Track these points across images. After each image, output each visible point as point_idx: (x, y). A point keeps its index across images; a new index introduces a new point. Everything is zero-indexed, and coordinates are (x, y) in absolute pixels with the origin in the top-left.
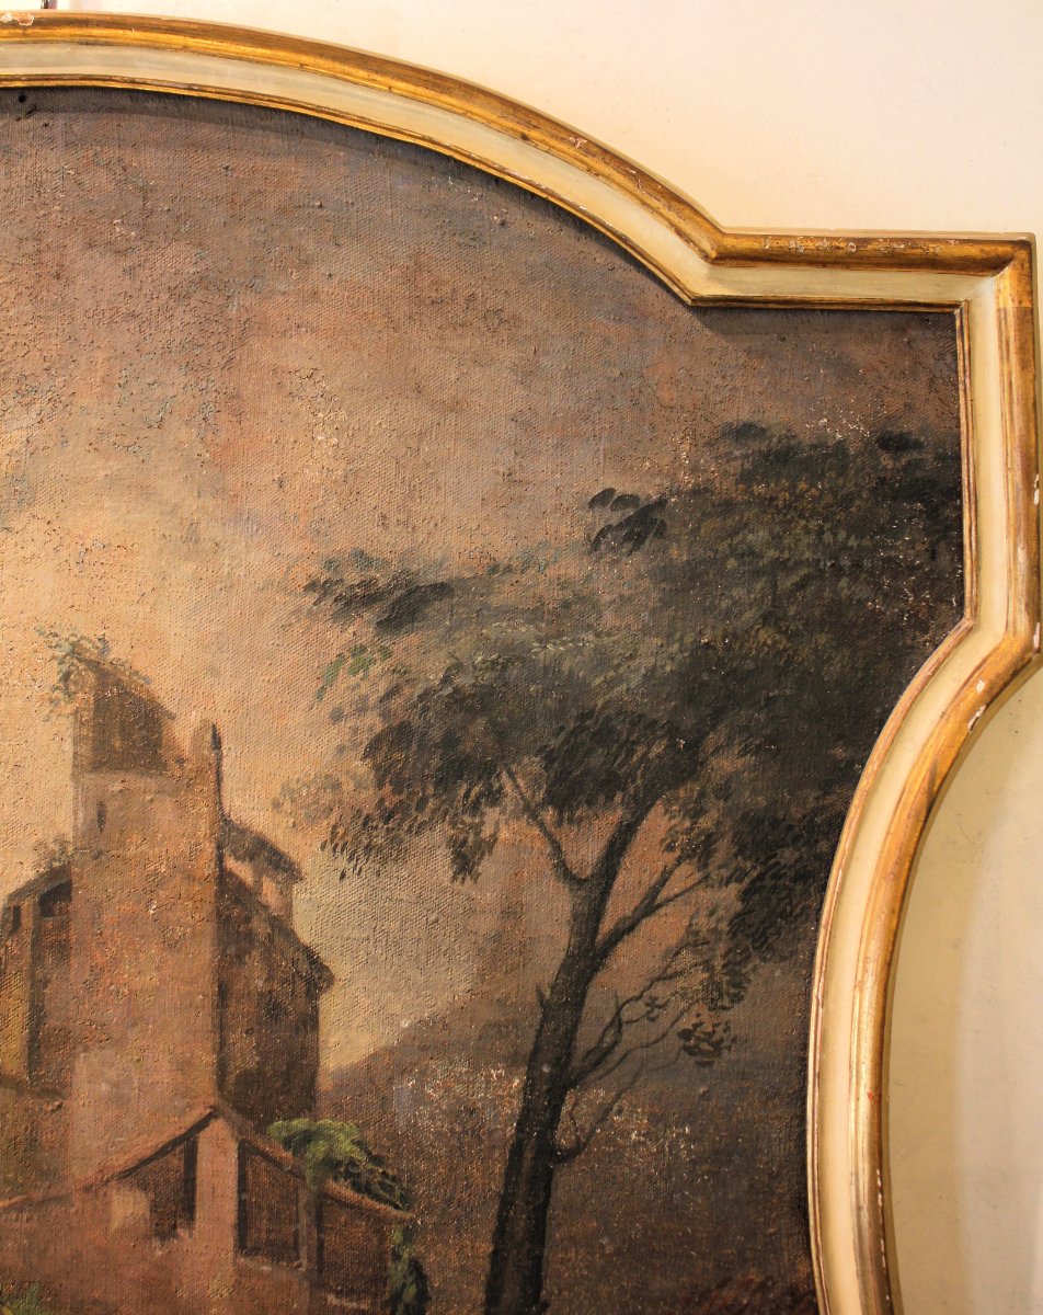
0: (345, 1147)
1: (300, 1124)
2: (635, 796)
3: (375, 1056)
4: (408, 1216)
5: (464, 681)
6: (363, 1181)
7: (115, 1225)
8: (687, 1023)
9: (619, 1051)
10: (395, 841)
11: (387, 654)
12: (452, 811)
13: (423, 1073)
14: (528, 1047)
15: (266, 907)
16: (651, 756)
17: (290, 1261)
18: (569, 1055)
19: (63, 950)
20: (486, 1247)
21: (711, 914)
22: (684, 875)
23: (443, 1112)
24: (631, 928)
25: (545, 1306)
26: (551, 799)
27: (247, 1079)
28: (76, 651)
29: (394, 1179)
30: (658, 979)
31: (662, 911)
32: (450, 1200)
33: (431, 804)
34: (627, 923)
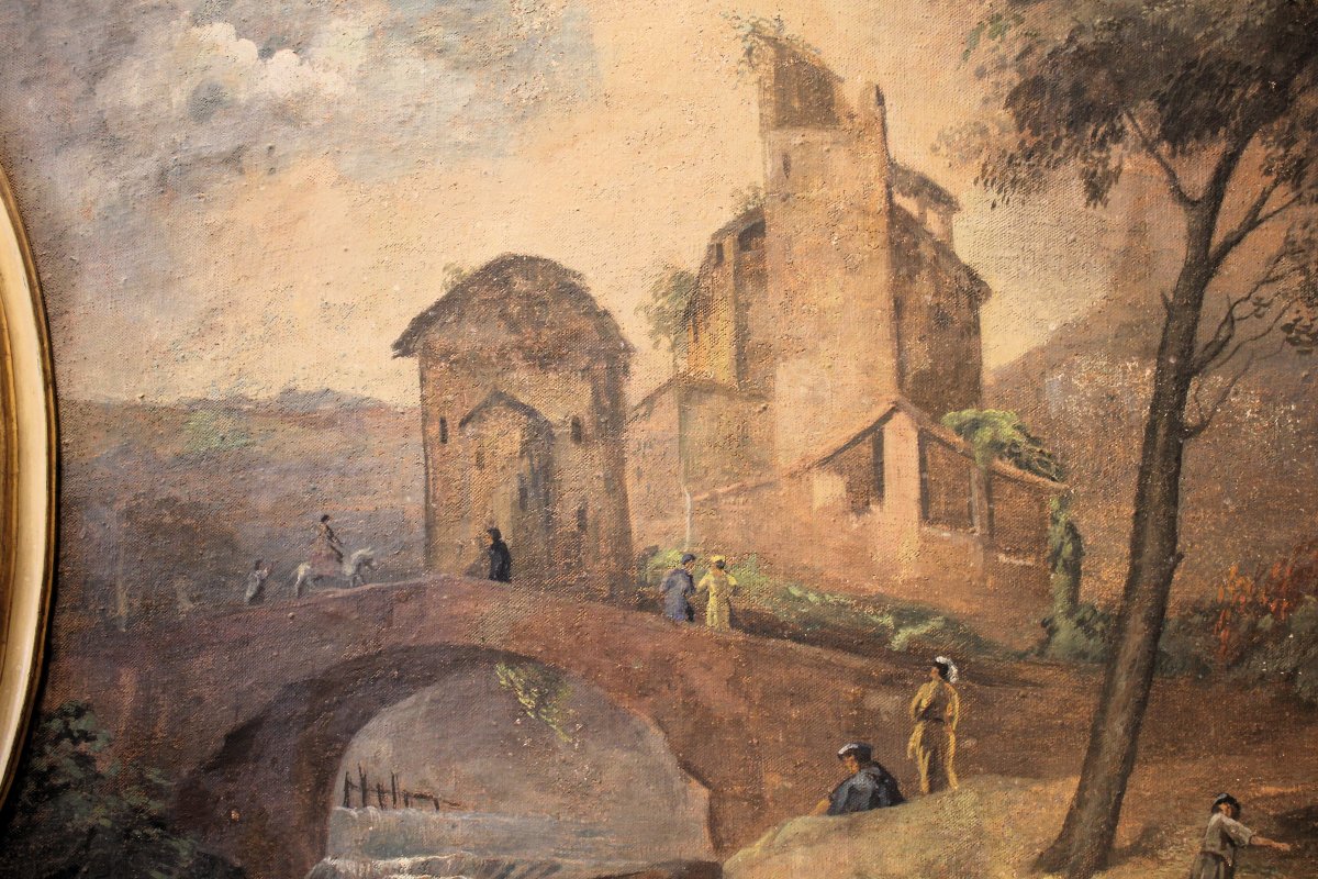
0: (1007, 432)
1: (969, 414)
2: (1235, 131)
3: (1028, 355)
4: (1063, 486)
5: (1086, 40)
6: (1024, 458)
7: (817, 504)
8: (1288, 318)
9: (1233, 343)
10: (1035, 174)
11: (1019, 20)
12: (1082, 149)
13: (1070, 367)
14: (1157, 342)
15: (931, 234)
16: (1247, 96)
17: (966, 528)
18: (1191, 349)
19: (760, 278)
20: (1130, 510)
21: (1305, 227)
22: (1281, 195)
23: (1088, 399)
24: (1238, 241)
25: (1180, 557)
26: (1165, 135)
27: (923, 378)
28: (756, 30)
29: (1049, 456)
30: (1263, 283)
31: (1264, 225)
32: (1098, 472)
33: (1065, 143)
34: (1235, 237)
